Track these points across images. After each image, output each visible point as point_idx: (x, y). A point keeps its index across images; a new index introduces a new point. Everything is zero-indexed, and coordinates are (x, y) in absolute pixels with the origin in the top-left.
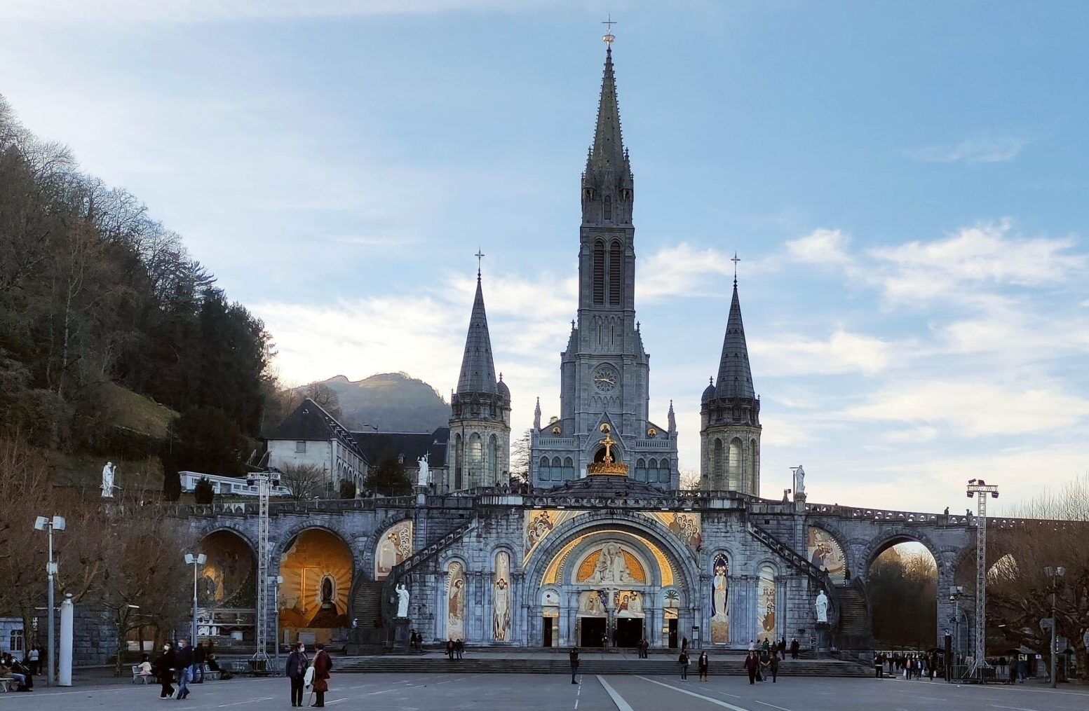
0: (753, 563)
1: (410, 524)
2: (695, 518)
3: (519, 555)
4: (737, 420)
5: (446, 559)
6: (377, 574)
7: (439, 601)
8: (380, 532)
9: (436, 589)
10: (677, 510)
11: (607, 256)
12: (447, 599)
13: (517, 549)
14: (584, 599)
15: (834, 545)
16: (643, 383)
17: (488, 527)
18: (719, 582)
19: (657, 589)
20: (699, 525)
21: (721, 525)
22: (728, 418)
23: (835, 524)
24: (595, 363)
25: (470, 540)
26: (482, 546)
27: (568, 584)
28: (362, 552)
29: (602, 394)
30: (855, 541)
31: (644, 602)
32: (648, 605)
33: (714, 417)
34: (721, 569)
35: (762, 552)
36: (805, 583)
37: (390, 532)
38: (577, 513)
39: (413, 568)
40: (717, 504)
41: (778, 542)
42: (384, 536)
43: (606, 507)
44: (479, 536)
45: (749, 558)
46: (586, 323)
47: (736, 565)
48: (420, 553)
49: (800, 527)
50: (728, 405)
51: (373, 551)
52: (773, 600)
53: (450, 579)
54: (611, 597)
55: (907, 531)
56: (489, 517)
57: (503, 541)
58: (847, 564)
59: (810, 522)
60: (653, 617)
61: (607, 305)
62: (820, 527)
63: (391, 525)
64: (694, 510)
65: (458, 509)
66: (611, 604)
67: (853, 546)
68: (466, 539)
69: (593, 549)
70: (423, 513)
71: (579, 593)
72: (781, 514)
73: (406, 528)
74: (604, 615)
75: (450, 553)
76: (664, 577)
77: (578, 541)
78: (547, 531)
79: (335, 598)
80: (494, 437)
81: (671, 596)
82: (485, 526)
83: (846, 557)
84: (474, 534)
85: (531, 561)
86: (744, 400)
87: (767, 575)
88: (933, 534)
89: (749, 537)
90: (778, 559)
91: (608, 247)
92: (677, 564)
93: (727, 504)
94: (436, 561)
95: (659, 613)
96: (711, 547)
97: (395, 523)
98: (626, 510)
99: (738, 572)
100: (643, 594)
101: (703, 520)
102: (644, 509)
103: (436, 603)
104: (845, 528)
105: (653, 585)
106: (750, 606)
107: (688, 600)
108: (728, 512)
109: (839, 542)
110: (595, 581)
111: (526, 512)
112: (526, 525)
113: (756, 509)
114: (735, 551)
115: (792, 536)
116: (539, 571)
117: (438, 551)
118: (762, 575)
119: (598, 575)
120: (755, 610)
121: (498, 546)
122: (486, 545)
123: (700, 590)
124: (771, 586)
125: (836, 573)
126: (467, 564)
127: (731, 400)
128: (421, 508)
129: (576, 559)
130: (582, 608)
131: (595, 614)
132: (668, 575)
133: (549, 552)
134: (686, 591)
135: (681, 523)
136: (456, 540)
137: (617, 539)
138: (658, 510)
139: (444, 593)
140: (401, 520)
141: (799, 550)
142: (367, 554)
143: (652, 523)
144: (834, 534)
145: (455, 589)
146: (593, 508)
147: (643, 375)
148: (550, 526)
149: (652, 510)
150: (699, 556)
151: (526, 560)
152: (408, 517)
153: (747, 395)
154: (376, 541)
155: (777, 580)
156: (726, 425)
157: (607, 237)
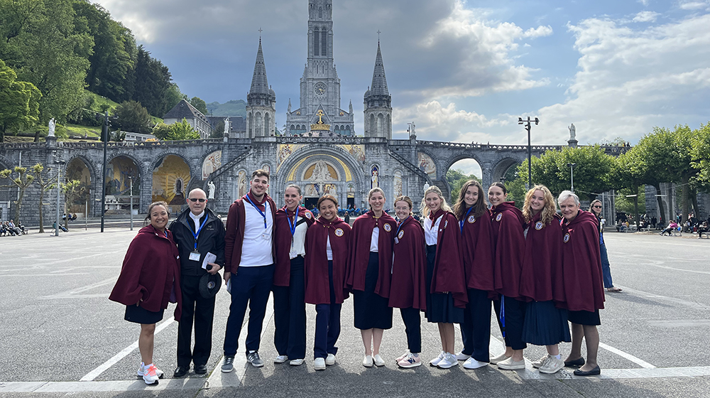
0: (391, 169)
1: (220, 152)
2: (362, 147)
3: (274, 166)
4: (381, 105)
5: (238, 169)
6: (203, 177)
7: (234, 190)
8: (205, 156)
9: (232, 184)
10: (353, 144)
11: (320, 34)
12: (238, 189)
13: (273, 163)
14: (308, 188)
15: (430, 160)
16: (338, 91)
17: (259, 153)
18: (374, 178)
19: (344, 183)
20: (364, 151)
21: (375, 151)
22: (376, 104)
23: (430, 150)
24: (315, 82)
25: (249, 159)
26: (255, 162)
27: (300, 181)
28: (195, 166)
29: (319, 96)
30: (441, 159)
31: (337, 189)
32: (339, 191)
33: (370, 104)
34: (375, 173)
35: (395, 164)
36: (417, 179)
37: (210, 156)
38: (304, 145)
39: (220, 174)
40: (373, 140)
41: (403, 159)
42: (207, 158)
43: (318, 142)
44: (254, 157)
45: (389, 167)
46: (311, 64)
47: (383, 171)
48: (224, 166)
49: (413, 152)
50: (376, 98)
51: (201, 166)
52: (401, 188)
53: (240, 179)
54: (321, 187)
55: (466, 153)
56: (259, 148)
57: (266, 159)
58: (437, 169)
59: (419, 149)
60: (342, 197)
61: (321, 56)
62: (423, 152)
63: (210, 153)
64: (361, 143)
65: (244, 144)
66: (321, 191)
67: (440, 161)
68: (247, 159)
69: (312, 164)
70: (226, 147)
71: (305, 186)
72: (404, 145)
73: (218, 154)
74: (318, 196)
75: (239, 166)
76: (347, 176)
77: (304, 159)
78: (288, 154)
79: (183, 190)
80: (267, 114)
81: (351, 186)
82: (257, 153)
83: (436, 166)
84: (252, 156)
85: (281, 170)
86: (383, 96)
87: (398, 175)
88: (479, 154)
89: (389, 157)
90: (403, 167)
91: (320, 30)
92: (354, 170)
93: (378, 141)
94: (232, 170)
95: (345, 195)
96: (370, 162)
97: (212, 152)
98: (328, 144)
99: (384, 174)
100: (337, 186)
101: (366, 148)
102: (337, 143)
103: (232, 191)
104: (435, 152)
105: (342, 181)
106: (390, 191)
107: (358, 188)
108: (378, 144)
109: (433, 159)
110: (312, 179)
111: (278, 145)
112: (278, 152)
113: (392, 143)
114: (382, 163)
115: (409, 156)
116: (285, 175)
117: (234, 165)
118: (395, 175)
119: (314, 177)
120: (392, 193)
121: (264, 162)
122: (258, 162)
123: (365, 183)
124: (400, 181)
125: (432, 174)
126: (248, 172)
127: (378, 96)
128: (225, 144)
129: (303, 168)
130: (307, 193)
131: (313, 196)
132: (349, 176)
133: (290, 165)
134: (358, 184)
135: (355, 150)
136: (242, 160)
137: (323, 159)
138: (344, 143)
139: (237, 186)
140: (215, 150)
141: (413, 162)
142: (198, 168)
143: (341, 150)
144: (430, 155)
145: (242, 184)
146: (312, 143)
147: (338, 88)
148: (290, 152)
149: (340, 144)
150: (364, 166)
151: (278, 169)
152: (219, 149)
153: (385, 94)
154: (203, 161)
155: (403, 177)
156: (376, 108)
157: (320, 25)
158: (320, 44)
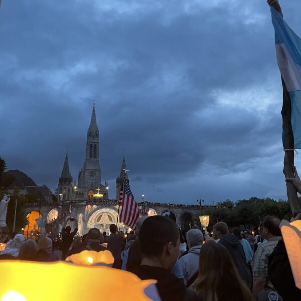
1: (58, 209)
11: (93, 148)
15: (154, 212)
17: (77, 210)
23: (154, 208)
24: (90, 171)
27: (95, 223)
30: (158, 212)
33: (119, 184)
37: (52, 211)
43: (105, 204)
44: (75, 212)
46: (88, 162)
56: (77, 207)
59: (148, 207)
61: (93, 159)
66: (105, 228)
69: (101, 214)
71: (97, 225)
85: (87, 218)
88: (174, 210)
98: (110, 205)
102: (113, 205)
110: (101, 222)
111: (86, 206)
112: (86, 209)
129: (97, 217)
137: (106, 212)
138: (116, 205)
146: (102, 205)
154: (49, 214)
157: (93, 144)
158: (93, 152)
